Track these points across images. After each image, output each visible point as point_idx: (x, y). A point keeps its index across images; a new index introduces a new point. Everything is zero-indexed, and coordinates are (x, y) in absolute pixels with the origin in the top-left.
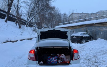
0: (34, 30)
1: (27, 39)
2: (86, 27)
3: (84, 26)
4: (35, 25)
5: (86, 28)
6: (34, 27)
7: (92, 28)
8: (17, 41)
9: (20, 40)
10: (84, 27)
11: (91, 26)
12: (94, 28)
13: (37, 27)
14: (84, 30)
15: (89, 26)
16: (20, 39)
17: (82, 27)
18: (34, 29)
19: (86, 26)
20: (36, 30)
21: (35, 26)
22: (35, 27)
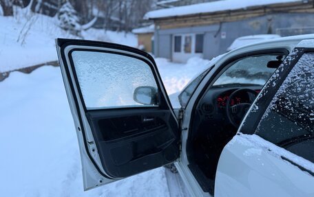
0: (63, 26)
1: (49, 64)
2: (270, 17)
3: (262, 11)
4: (67, 6)
5: (270, 20)
6: (62, 13)
7: (291, 20)
8: (8, 74)
9: (20, 70)
10: (260, 16)
11: (286, 12)
12: (298, 18)
13: (73, 14)
14: (258, 27)
15: (279, 12)
16: (21, 67)
17: (253, 18)
18: (66, 22)
19: (269, 13)
20: (74, 26)
21: (67, 9)
22: (69, 16)
